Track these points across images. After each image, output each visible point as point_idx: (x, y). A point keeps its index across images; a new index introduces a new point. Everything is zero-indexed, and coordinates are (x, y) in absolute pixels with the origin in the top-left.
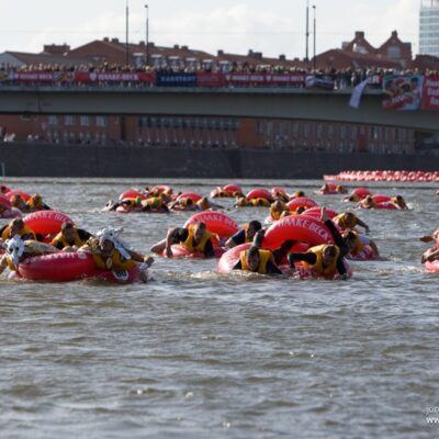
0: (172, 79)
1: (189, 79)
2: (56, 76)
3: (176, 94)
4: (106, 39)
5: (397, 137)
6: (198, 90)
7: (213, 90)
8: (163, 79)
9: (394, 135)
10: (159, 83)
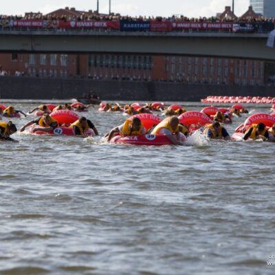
0: (132, 25)
1: (145, 26)
2: (45, 23)
3: (134, 37)
4: (67, 8)
5: (253, 75)
6: (152, 34)
7: (163, 34)
8: (125, 26)
9: (251, 74)
10: (122, 29)
